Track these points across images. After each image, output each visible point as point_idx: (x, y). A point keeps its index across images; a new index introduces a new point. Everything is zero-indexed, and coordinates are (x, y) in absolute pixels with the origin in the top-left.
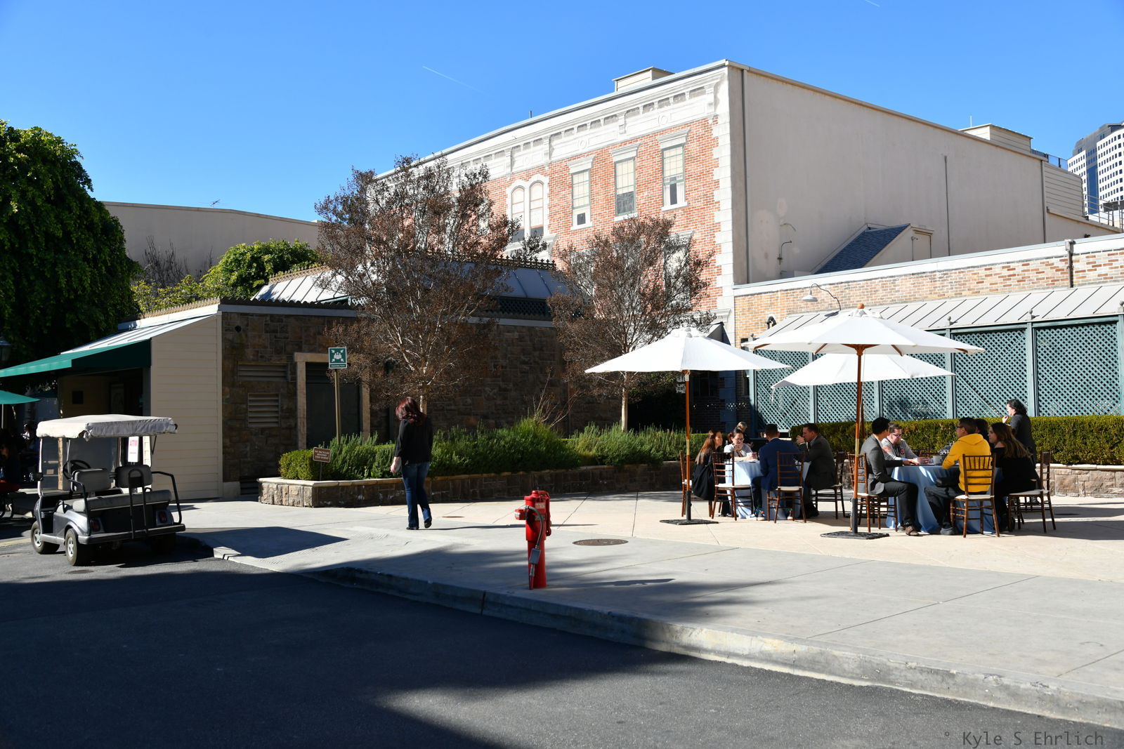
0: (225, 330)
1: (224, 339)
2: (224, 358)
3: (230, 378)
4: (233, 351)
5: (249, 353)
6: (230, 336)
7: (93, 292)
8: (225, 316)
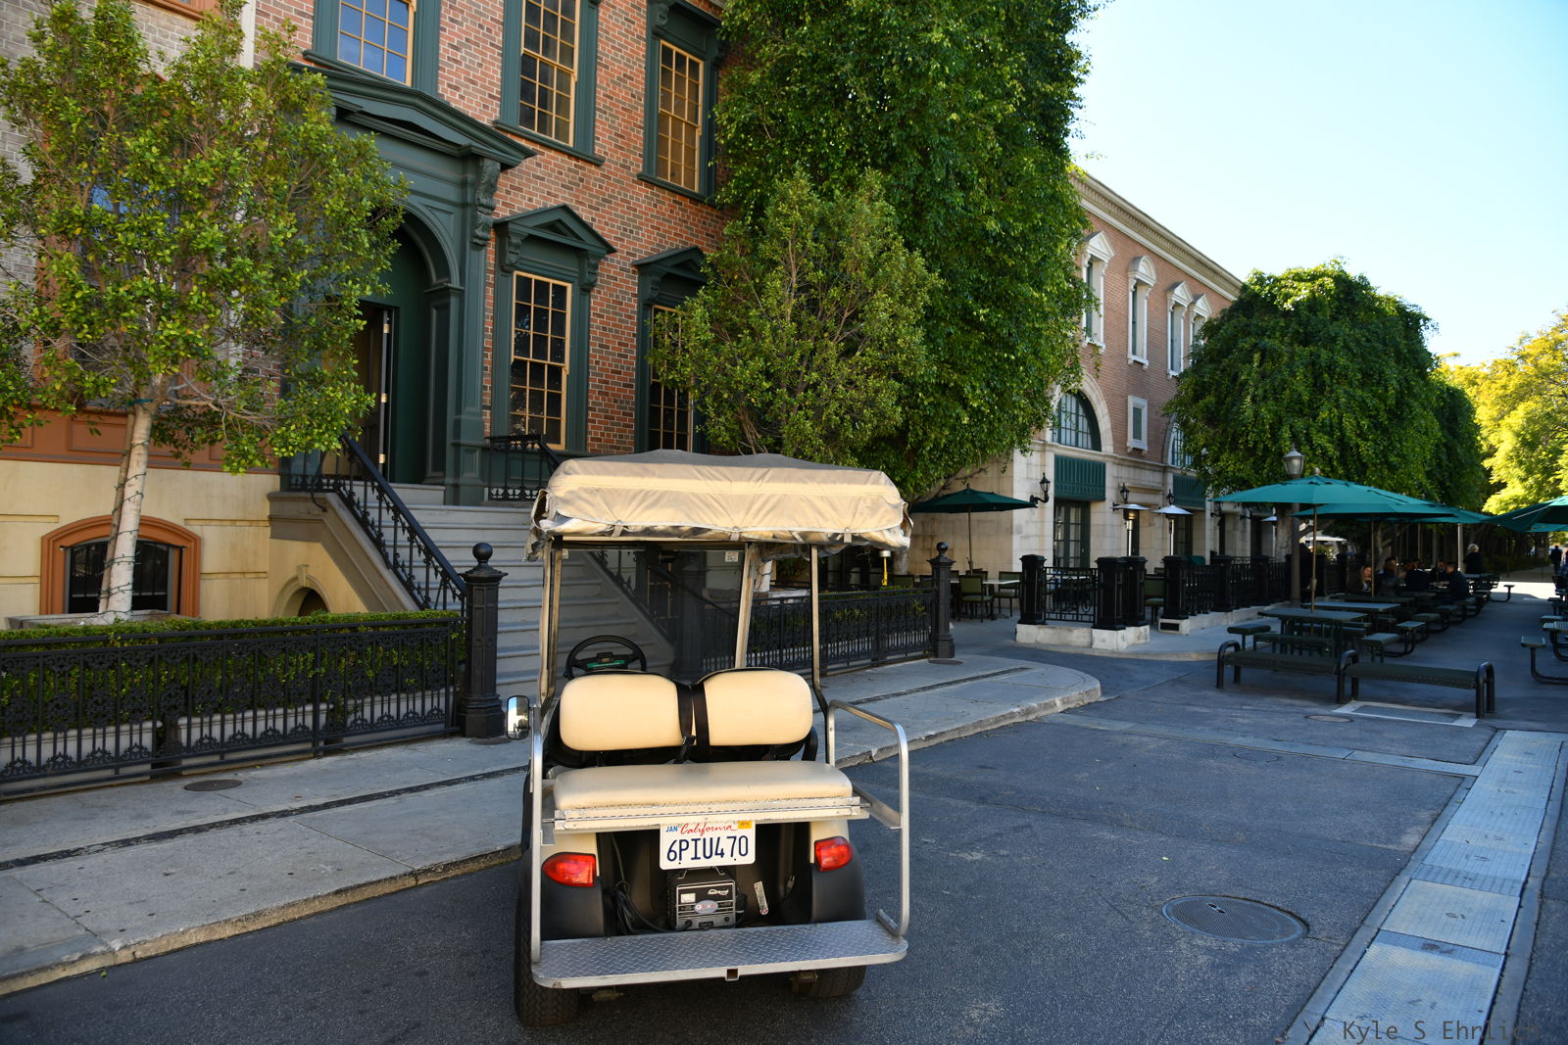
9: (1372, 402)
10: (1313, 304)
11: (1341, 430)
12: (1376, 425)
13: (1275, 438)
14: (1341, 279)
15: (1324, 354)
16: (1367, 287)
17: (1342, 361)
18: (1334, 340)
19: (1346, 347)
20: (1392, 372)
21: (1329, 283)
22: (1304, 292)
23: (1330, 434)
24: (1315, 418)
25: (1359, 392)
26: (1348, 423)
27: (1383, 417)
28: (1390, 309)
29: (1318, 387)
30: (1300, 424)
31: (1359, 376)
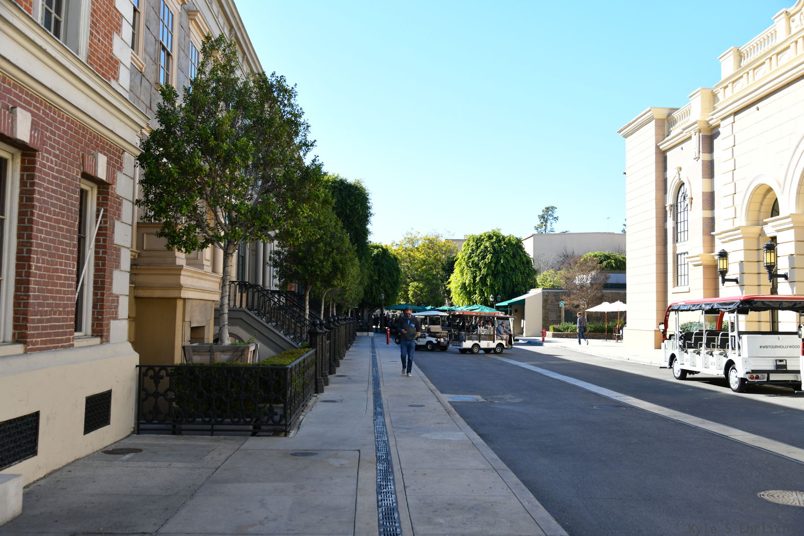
0: (543, 296)
1: (543, 298)
2: (543, 303)
3: (544, 307)
4: (545, 301)
5: (549, 301)
6: (544, 297)
7: (522, 282)
8: (543, 292)
9: (391, 281)
10: (377, 254)
11: (385, 287)
12: (391, 286)
13: (371, 289)
14: (382, 248)
15: (382, 269)
16: (388, 251)
17: (385, 271)
18: (383, 265)
19: (386, 267)
20: (395, 274)
21: (380, 249)
22: (376, 251)
23: (382, 288)
24: (380, 284)
25: (389, 279)
26: (386, 285)
27: (392, 284)
28: (392, 256)
29: (379, 276)
30: (377, 285)
31: (388, 274)
